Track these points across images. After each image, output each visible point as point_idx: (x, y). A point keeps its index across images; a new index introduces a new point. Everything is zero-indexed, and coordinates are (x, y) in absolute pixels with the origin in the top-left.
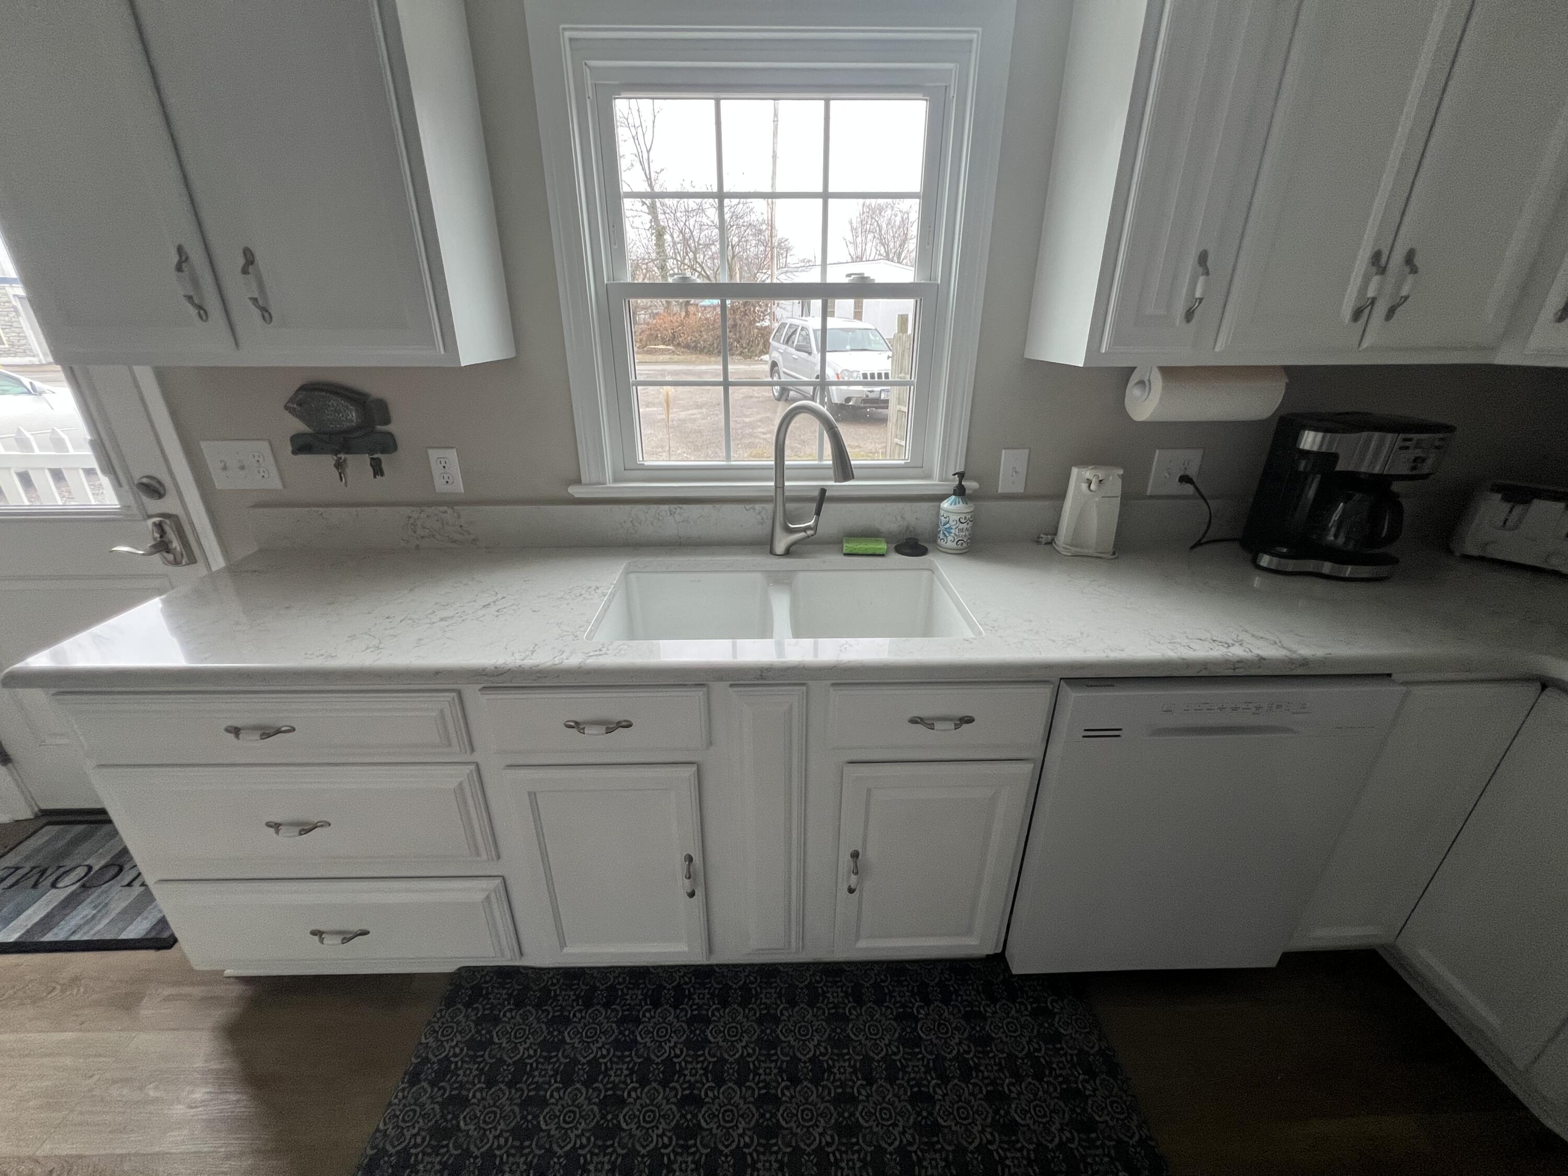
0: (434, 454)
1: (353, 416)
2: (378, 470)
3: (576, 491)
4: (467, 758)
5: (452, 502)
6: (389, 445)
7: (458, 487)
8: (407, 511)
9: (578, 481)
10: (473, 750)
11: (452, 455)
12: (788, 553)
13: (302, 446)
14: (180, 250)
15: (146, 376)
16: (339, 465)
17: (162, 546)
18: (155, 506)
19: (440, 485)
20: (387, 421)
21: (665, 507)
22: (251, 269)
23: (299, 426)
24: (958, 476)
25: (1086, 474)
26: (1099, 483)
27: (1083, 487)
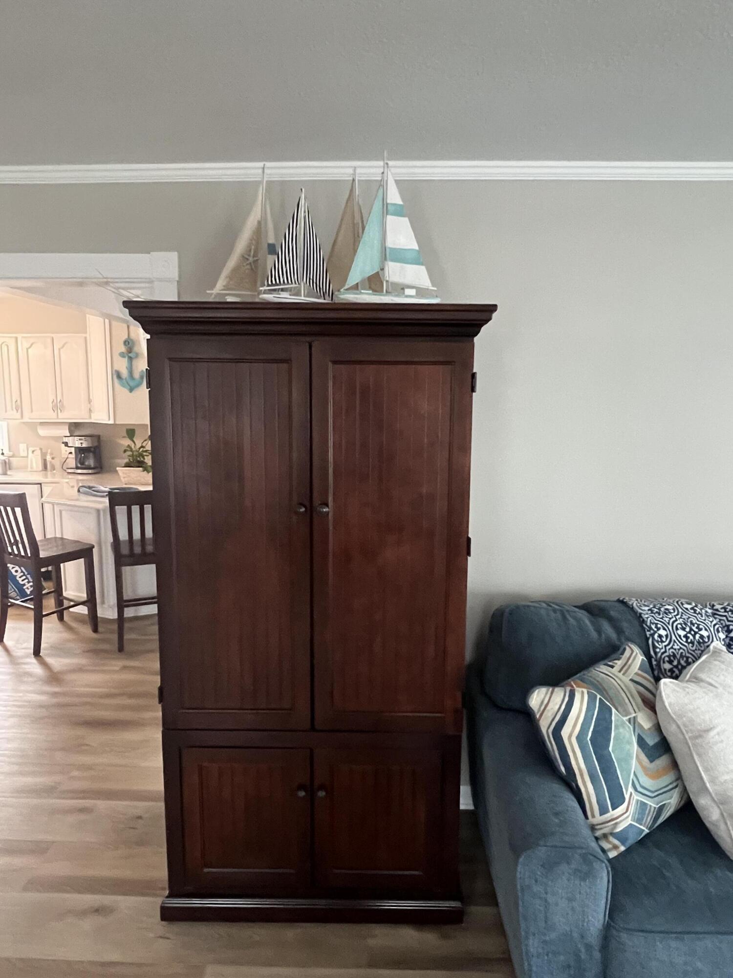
24: (2, 450)
25: (31, 449)
26: (33, 451)
27: (30, 452)
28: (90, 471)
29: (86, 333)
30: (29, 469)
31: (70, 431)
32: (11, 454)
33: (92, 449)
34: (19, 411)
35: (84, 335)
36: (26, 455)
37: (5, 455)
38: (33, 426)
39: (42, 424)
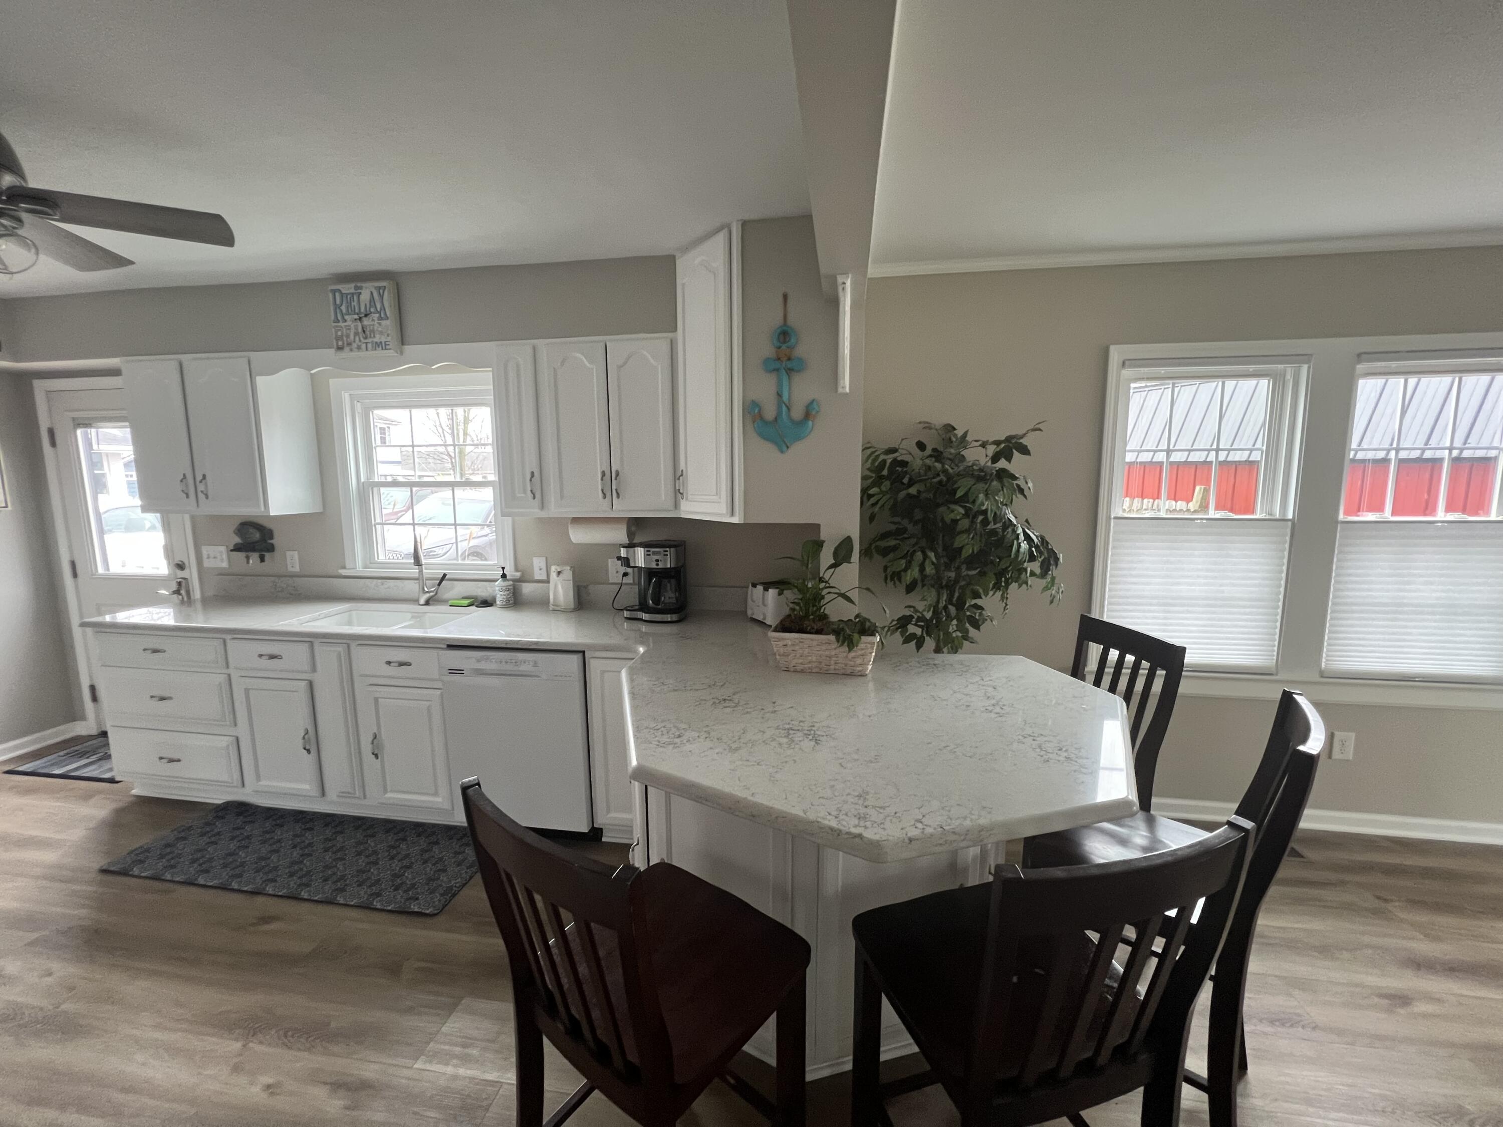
0: (289, 553)
1: (257, 536)
2: (262, 559)
3: (343, 572)
4: (226, 671)
5: (293, 576)
6: (271, 549)
7: (297, 569)
8: (273, 579)
9: (344, 568)
10: (228, 667)
11: (296, 554)
12: (427, 603)
13: (237, 548)
14: (184, 475)
15: (187, 517)
16: (248, 558)
17: (177, 592)
18: (181, 574)
19: (290, 569)
20: (272, 537)
21: (380, 581)
22: (203, 481)
23: (237, 540)
24: (503, 568)
25: (553, 568)
26: (559, 573)
27: (553, 575)
28: (668, 618)
29: (675, 329)
30: (551, 607)
31: (630, 535)
32: (518, 574)
33: (673, 574)
34: (538, 495)
35: (671, 335)
36: (544, 577)
37: (508, 577)
38: (559, 526)
39: (576, 520)
